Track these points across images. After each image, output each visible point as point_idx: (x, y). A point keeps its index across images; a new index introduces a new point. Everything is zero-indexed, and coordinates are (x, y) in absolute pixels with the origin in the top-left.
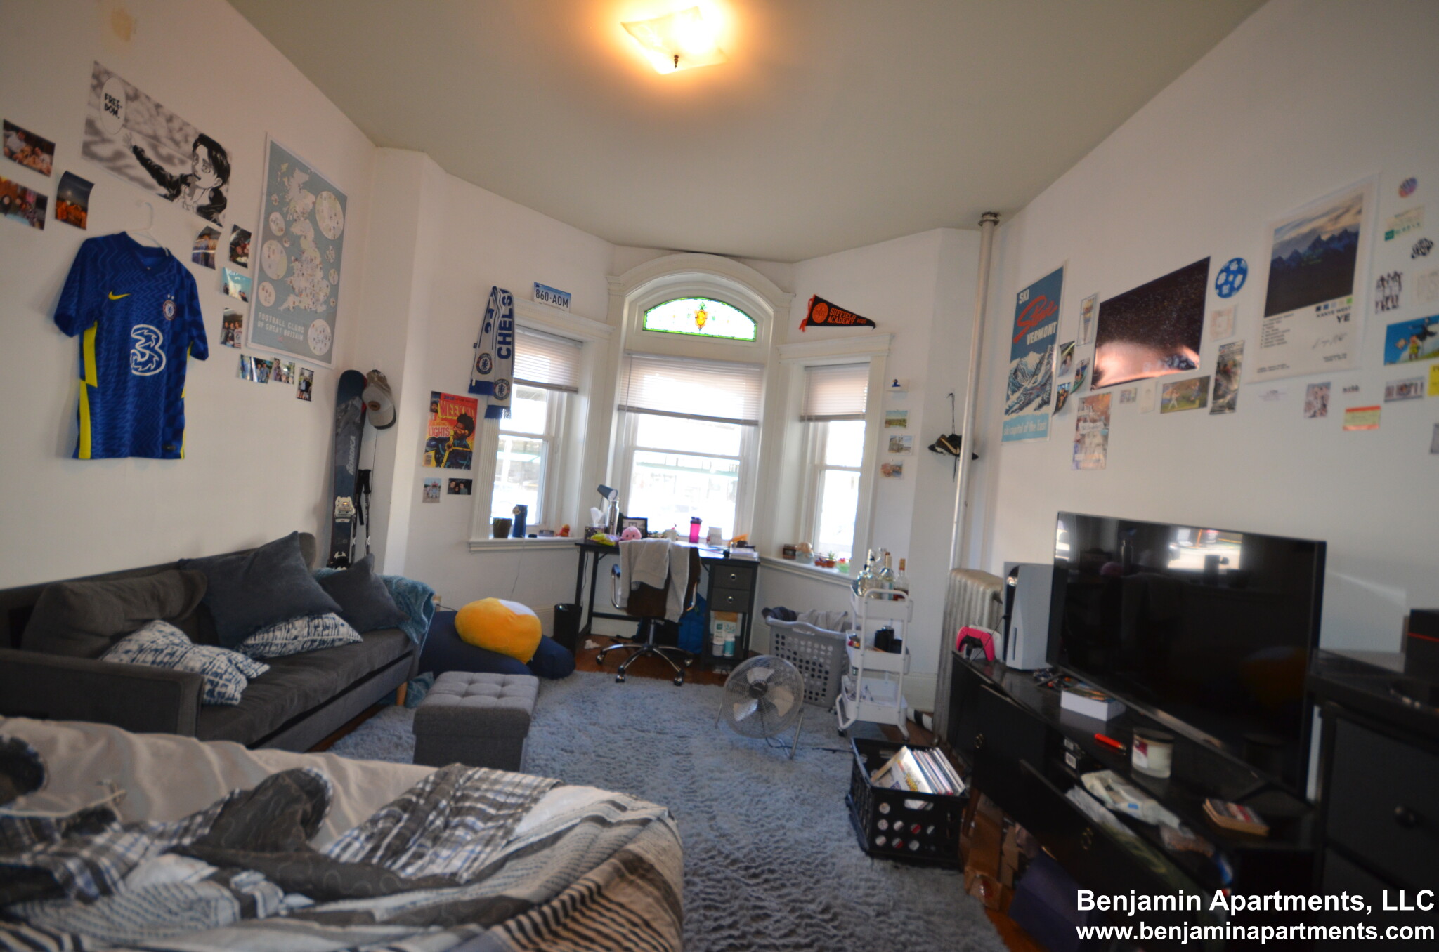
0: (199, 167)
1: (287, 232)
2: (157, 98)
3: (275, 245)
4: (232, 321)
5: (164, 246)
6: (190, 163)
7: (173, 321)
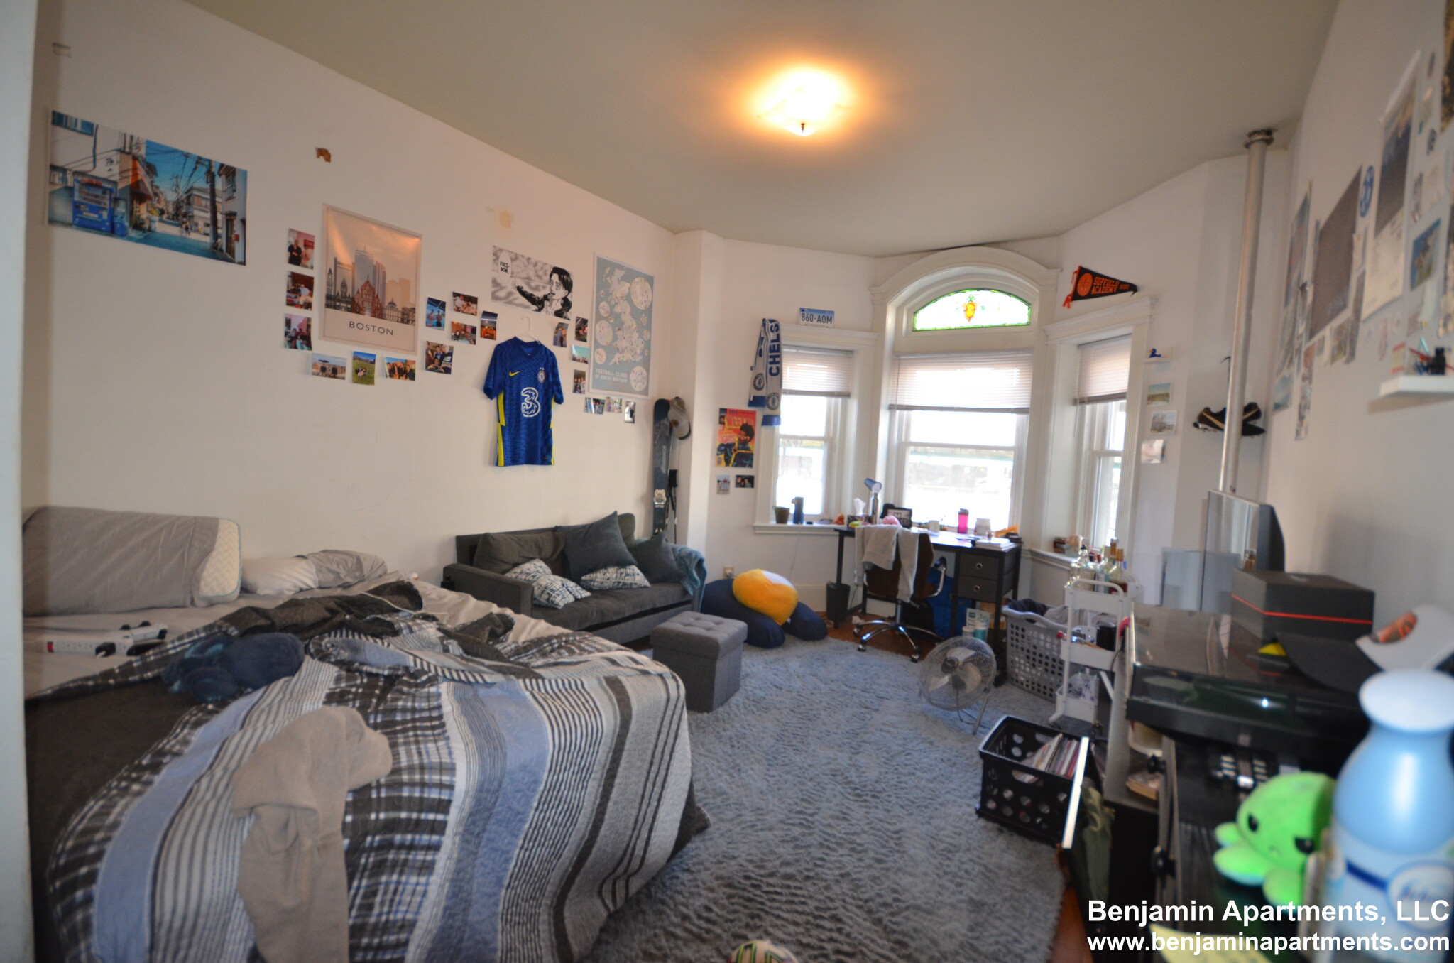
0: (554, 287)
1: (611, 313)
2: (527, 255)
3: (604, 323)
4: (579, 376)
5: (537, 340)
6: (548, 286)
7: (544, 383)
